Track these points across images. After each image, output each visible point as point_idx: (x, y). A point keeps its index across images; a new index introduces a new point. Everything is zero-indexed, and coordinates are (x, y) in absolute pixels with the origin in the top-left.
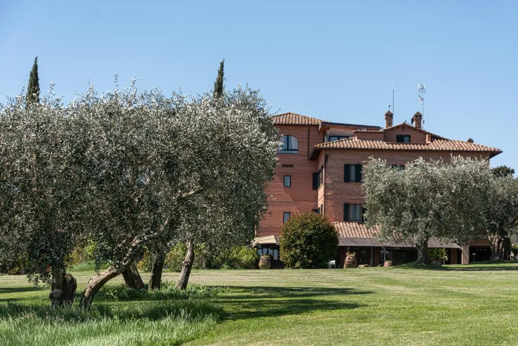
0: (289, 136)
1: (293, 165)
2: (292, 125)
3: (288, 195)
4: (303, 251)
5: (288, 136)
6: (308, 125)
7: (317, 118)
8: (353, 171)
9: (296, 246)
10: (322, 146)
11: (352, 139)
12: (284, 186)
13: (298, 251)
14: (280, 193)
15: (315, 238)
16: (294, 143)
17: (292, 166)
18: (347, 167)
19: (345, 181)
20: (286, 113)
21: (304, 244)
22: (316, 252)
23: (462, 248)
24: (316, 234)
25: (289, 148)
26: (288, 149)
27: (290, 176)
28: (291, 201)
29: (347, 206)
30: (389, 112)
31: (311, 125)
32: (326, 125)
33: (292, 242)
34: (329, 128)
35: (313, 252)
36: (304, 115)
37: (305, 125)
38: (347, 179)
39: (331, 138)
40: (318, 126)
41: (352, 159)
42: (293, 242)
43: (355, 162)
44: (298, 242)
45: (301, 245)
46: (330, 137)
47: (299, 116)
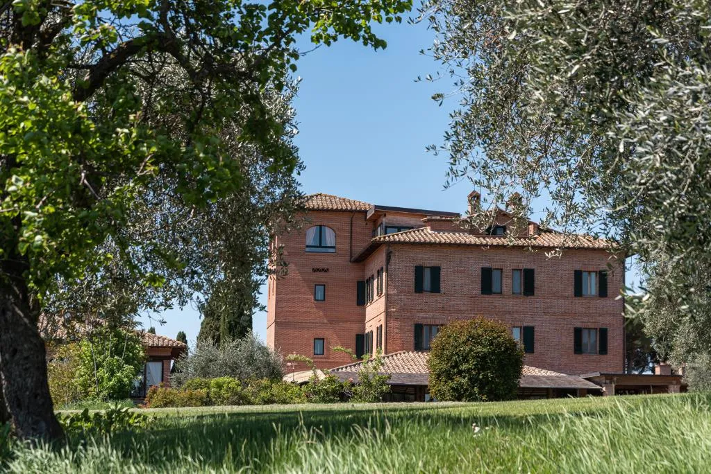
0: (323, 227)
1: (328, 269)
2: (327, 210)
3: (321, 313)
4: (473, 381)
5: (321, 226)
6: (351, 211)
7: (363, 201)
8: (427, 275)
9: (460, 373)
10: (382, 239)
11: (422, 230)
12: (315, 300)
13: (464, 381)
14: (309, 310)
15: (491, 360)
16: (329, 238)
17: (326, 271)
18: (419, 271)
19: (416, 292)
20: (315, 194)
21: (474, 369)
22: (493, 383)
23: (604, 389)
24: (493, 353)
25: (322, 245)
26: (320, 246)
27: (324, 285)
28: (325, 321)
29: (419, 329)
30: (474, 191)
31: (356, 211)
32: (381, 211)
33: (454, 367)
34: (385, 215)
35: (488, 382)
36: (343, 197)
37: (346, 211)
38: (419, 288)
39: (388, 229)
40: (365, 212)
41: (428, 259)
42: (456, 366)
43: (433, 263)
44: (464, 367)
45: (469, 371)
46: (386, 227)
47: (335, 197)
